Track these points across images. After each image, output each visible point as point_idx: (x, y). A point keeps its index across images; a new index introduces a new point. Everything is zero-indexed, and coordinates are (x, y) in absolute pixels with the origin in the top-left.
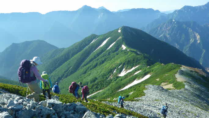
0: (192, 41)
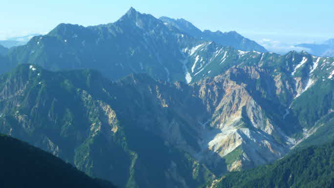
0: (95, 128)
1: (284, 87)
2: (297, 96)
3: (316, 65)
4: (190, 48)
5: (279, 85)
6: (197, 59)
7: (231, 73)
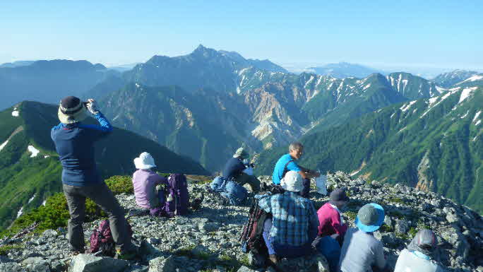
1: (299, 96)
2: (307, 101)
3: (319, 81)
5: (295, 94)
6: (243, 78)
7: (266, 88)
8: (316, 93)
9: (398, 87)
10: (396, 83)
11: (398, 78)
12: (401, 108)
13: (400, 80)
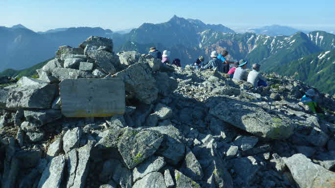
1: (243, 49)
2: (249, 52)
3: (258, 38)
4: (201, 32)
5: (241, 48)
6: (204, 37)
7: (220, 43)
8: (255, 46)
9: (316, 42)
10: (314, 39)
11: (316, 35)
12: (319, 57)
13: (317, 36)
